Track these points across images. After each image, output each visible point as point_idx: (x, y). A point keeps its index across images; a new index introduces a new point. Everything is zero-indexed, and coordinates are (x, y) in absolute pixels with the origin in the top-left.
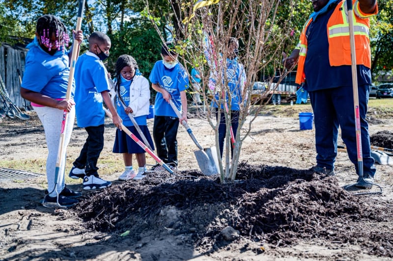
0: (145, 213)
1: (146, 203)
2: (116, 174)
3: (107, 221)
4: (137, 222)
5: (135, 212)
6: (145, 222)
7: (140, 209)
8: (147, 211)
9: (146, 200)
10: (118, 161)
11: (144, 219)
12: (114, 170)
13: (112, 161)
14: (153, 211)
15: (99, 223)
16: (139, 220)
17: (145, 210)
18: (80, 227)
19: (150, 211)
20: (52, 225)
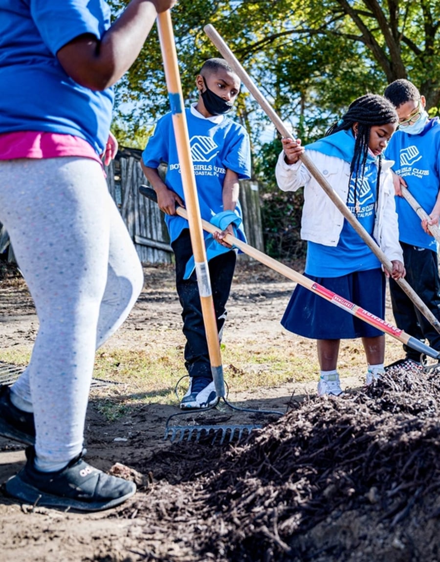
0: (391, 508)
1: (394, 471)
2: (289, 385)
3: (265, 529)
4: (364, 537)
5: (358, 503)
6: (396, 542)
7: (373, 490)
8: (398, 500)
9: (392, 463)
10: (292, 358)
11: (392, 530)
12: (284, 378)
13: (280, 357)
14: (419, 500)
15: (239, 537)
16: (371, 532)
17: (393, 496)
18: (176, 547)
19: (411, 501)
20: (88, 539)
